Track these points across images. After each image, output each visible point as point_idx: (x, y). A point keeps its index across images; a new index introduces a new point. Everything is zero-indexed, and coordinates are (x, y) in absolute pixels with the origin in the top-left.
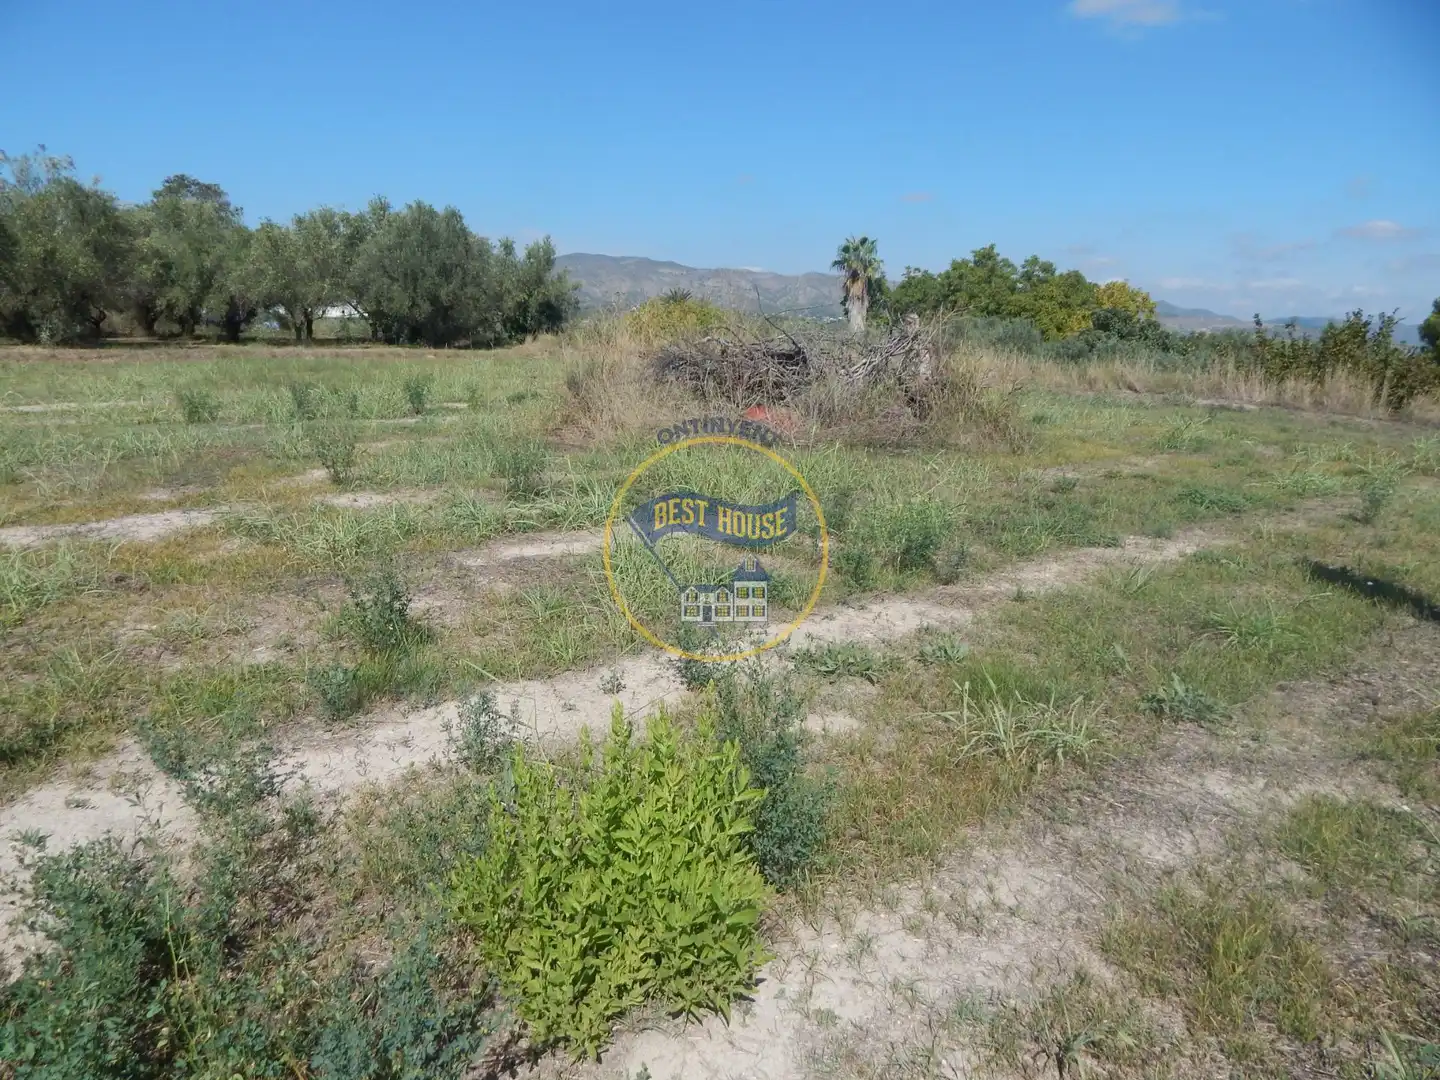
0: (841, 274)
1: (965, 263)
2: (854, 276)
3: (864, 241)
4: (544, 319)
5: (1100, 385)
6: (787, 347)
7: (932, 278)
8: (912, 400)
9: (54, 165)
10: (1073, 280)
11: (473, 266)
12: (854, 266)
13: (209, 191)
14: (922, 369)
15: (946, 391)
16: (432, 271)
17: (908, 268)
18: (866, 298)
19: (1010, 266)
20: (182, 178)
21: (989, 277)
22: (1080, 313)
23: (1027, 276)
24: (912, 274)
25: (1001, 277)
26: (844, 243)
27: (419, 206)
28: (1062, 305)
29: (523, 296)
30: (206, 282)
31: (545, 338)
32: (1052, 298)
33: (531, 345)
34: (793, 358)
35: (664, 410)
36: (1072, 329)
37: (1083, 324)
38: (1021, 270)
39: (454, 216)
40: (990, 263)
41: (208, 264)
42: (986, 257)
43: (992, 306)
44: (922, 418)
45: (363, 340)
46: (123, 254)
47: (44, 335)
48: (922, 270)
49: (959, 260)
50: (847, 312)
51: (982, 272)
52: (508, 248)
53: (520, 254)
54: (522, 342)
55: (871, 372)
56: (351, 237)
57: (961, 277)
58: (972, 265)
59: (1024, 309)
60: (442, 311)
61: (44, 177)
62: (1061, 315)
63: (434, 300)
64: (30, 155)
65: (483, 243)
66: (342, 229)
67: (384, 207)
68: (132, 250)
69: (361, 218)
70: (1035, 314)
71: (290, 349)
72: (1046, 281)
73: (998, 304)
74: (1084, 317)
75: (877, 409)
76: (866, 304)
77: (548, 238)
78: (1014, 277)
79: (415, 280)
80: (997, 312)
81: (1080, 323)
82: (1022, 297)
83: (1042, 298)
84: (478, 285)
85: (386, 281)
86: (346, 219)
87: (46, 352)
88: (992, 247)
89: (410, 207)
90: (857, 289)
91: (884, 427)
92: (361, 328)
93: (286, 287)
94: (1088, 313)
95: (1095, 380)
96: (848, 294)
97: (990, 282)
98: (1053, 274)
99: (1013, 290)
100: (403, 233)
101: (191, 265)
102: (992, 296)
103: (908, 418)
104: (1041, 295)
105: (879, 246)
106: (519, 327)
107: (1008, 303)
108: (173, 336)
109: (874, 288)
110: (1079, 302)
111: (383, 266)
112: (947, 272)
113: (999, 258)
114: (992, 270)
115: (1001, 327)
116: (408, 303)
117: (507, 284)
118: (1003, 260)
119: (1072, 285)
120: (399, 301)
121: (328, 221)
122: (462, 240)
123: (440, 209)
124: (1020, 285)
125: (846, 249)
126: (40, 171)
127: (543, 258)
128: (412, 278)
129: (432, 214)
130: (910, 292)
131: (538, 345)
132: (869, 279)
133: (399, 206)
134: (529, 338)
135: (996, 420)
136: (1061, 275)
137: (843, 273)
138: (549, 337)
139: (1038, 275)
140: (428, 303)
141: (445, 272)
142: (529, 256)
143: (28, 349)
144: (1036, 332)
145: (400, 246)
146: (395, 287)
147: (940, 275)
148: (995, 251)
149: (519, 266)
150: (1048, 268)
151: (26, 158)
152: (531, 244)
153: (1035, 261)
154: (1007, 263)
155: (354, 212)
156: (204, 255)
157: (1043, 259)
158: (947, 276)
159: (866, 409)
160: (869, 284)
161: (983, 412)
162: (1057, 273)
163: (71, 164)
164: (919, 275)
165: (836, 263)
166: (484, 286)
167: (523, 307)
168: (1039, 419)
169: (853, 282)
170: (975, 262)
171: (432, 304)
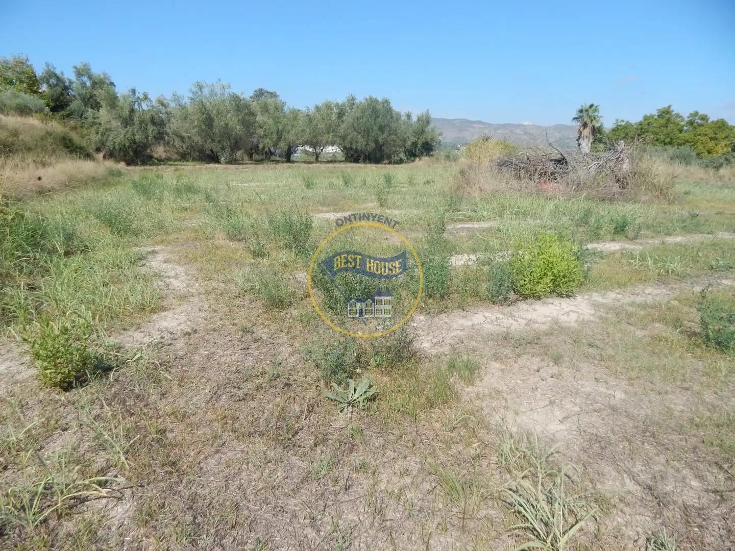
0: (577, 125)
1: (652, 116)
2: (585, 125)
3: (591, 106)
4: (423, 151)
5: (726, 179)
6: (558, 157)
7: (631, 125)
8: (619, 180)
9: (223, 87)
10: (720, 124)
11: (393, 125)
12: (585, 120)
13: (273, 95)
14: (624, 166)
15: (636, 176)
16: (376, 128)
17: (617, 120)
18: (591, 137)
19: (680, 117)
20: (261, 90)
21: (667, 123)
22: (723, 143)
23: (691, 123)
24: (619, 123)
25: (674, 123)
26: (580, 108)
27: (371, 98)
28: (711, 139)
29: (415, 139)
30: (280, 135)
31: (425, 159)
32: (706, 135)
33: (418, 162)
34: (561, 161)
35: (502, 184)
36: (717, 153)
37: (725, 149)
38: (686, 119)
39: (386, 102)
40: (667, 116)
41: (280, 128)
42: (665, 113)
43: (667, 140)
44: (624, 188)
45: (341, 162)
46: (252, 124)
47: (223, 159)
48: (625, 121)
49: (649, 115)
50: (579, 145)
51: (663, 121)
52: (409, 116)
53: (414, 119)
54: (414, 161)
55: (598, 168)
56: (339, 114)
57: (649, 124)
58: (656, 117)
59: (688, 141)
60: (379, 147)
61: (219, 93)
62: (711, 144)
63: (376, 142)
64: (215, 84)
65: (398, 114)
66: (335, 110)
67: (353, 99)
68: (256, 122)
69: (344, 104)
70: (694, 144)
71: (314, 165)
72: (702, 125)
73: (671, 139)
74: (725, 145)
75: (601, 183)
76: (591, 140)
77: (428, 111)
78: (682, 123)
79: (368, 132)
80: (670, 143)
81: (723, 149)
82: (686, 135)
83: (699, 135)
84: (396, 134)
85: (356, 133)
86: (337, 105)
87: (224, 166)
88: (669, 107)
89: (366, 99)
90: (587, 132)
91: (604, 192)
92: (340, 155)
93: (314, 137)
94: (728, 143)
95: (724, 176)
96: (580, 135)
97: (667, 127)
98: (707, 121)
99: (681, 131)
100: (363, 112)
101: (274, 129)
102: (668, 135)
103: (616, 188)
104: (699, 133)
105: (600, 109)
106: (412, 154)
107: (678, 138)
108: (262, 160)
109: (596, 131)
110: (723, 136)
111: (354, 127)
112: (641, 122)
113: (674, 113)
114: (668, 120)
115: (671, 150)
116: (364, 143)
117: (408, 134)
118: (675, 114)
119: (719, 127)
120: (361, 143)
121: (328, 106)
122: (389, 113)
123: (380, 99)
124: (685, 128)
125: (581, 111)
126: (218, 90)
127: (425, 121)
128: (367, 132)
129: (376, 101)
130: (617, 133)
131: (422, 162)
132: (594, 127)
133: (360, 98)
134: (417, 159)
135: (661, 190)
136: (712, 122)
137: (579, 124)
138: (427, 158)
139: (697, 122)
140: (374, 143)
141: (382, 129)
142: (419, 120)
143: (217, 165)
144: (694, 154)
145: (362, 117)
146: (359, 136)
147: (635, 124)
148: (672, 109)
149: (413, 125)
150: (704, 118)
151: (213, 85)
152: (420, 114)
153: (696, 113)
154: (678, 116)
155: (340, 102)
156: (279, 124)
157: (701, 112)
158: (641, 124)
159: (596, 184)
160: (594, 129)
161: (655, 186)
162: (710, 121)
163: (229, 87)
164: (623, 124)
165: (574, 118)
166: (398, 135)
167: (415, 144)
168: (687, 193)
169: (584, 128)
170: (659, 116)
171: (375, 144)
